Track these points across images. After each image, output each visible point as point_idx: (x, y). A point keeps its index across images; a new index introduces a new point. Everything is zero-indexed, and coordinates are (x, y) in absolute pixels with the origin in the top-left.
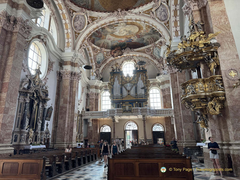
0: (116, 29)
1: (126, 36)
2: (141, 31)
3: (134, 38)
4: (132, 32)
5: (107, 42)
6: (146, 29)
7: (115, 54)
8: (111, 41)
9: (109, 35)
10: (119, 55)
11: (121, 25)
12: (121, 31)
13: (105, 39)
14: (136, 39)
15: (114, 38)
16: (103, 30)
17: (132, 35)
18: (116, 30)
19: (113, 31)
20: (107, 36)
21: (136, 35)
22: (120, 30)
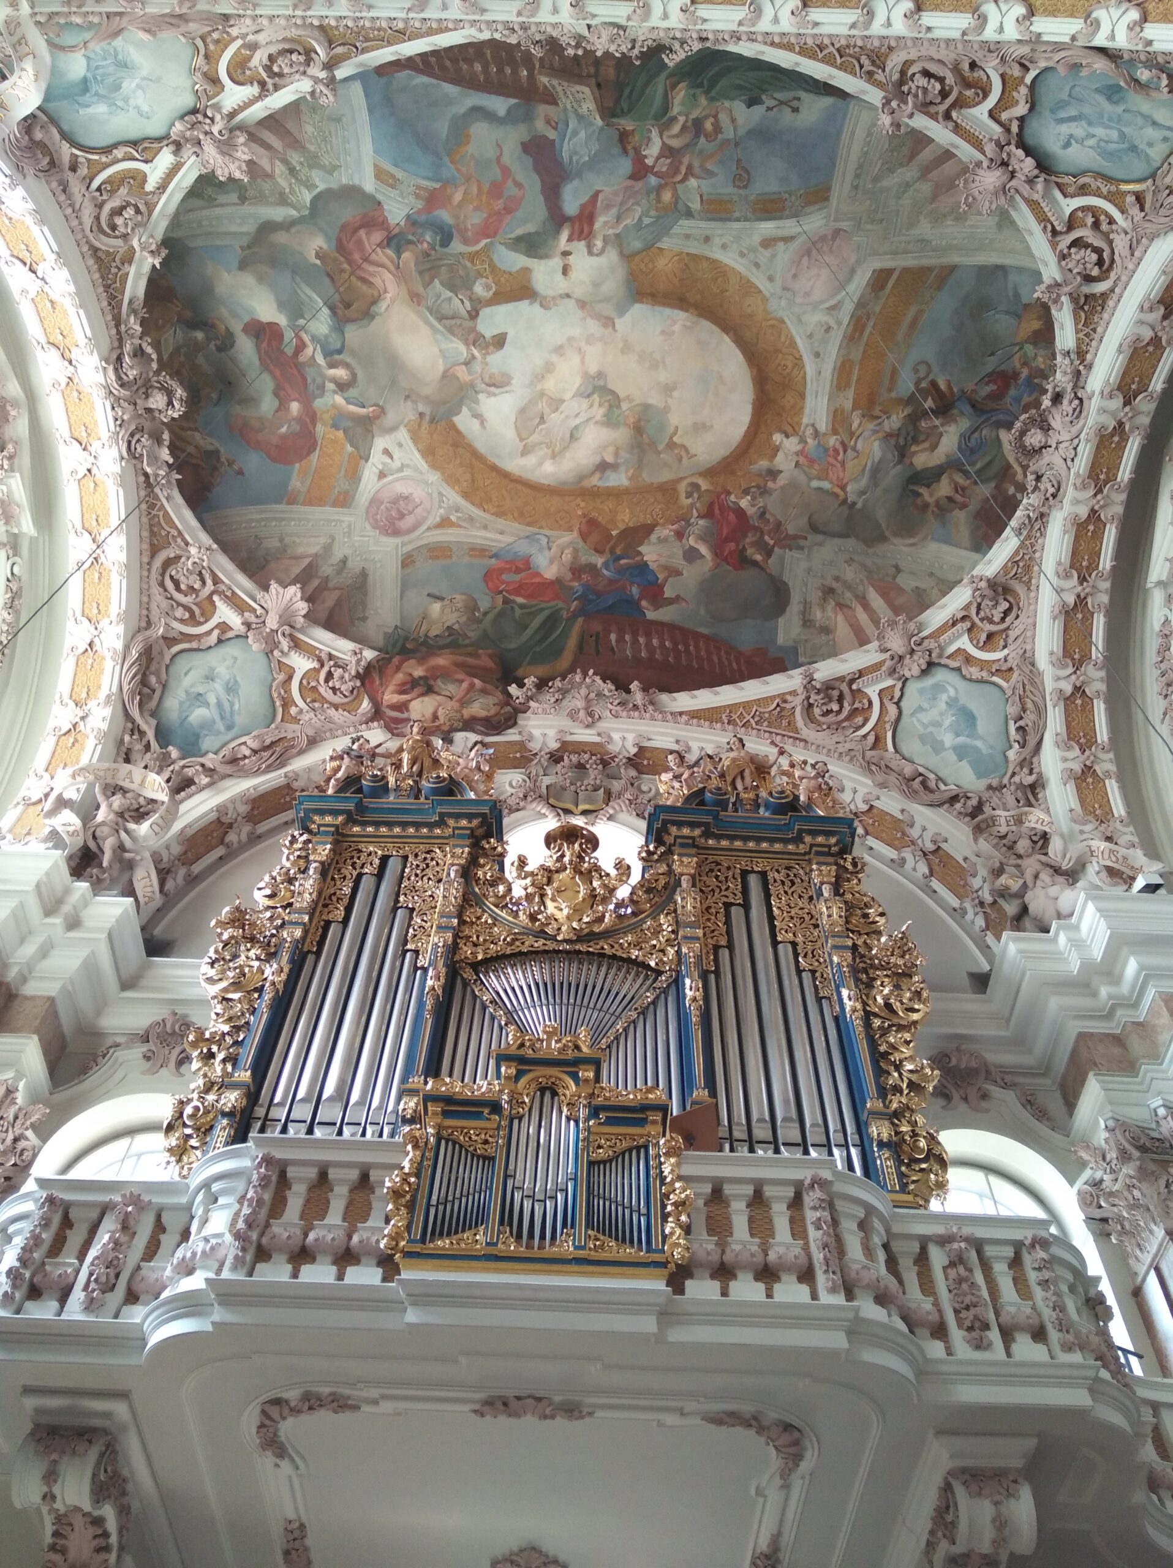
0: (500, 341)
1: (594, 494)
2: (777, 438)
3: (679, 562)
4: (671, 445)
5: (355, 565)
6: (839, 419)
7: (421, 708)
8: (407, 561)
9: (403, 435)
10: (468, 725)
11: (561, 284)
12: (550, 385)
13: (344, 500)
14: (692, 576)
15: (453, 497)
16: (353, 334)
17: (667, 490)
18: (496, 360)
19: (462, 373)
20: (380, 443)
21: (708, 514)
22: (549, 368)
